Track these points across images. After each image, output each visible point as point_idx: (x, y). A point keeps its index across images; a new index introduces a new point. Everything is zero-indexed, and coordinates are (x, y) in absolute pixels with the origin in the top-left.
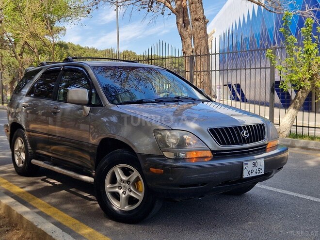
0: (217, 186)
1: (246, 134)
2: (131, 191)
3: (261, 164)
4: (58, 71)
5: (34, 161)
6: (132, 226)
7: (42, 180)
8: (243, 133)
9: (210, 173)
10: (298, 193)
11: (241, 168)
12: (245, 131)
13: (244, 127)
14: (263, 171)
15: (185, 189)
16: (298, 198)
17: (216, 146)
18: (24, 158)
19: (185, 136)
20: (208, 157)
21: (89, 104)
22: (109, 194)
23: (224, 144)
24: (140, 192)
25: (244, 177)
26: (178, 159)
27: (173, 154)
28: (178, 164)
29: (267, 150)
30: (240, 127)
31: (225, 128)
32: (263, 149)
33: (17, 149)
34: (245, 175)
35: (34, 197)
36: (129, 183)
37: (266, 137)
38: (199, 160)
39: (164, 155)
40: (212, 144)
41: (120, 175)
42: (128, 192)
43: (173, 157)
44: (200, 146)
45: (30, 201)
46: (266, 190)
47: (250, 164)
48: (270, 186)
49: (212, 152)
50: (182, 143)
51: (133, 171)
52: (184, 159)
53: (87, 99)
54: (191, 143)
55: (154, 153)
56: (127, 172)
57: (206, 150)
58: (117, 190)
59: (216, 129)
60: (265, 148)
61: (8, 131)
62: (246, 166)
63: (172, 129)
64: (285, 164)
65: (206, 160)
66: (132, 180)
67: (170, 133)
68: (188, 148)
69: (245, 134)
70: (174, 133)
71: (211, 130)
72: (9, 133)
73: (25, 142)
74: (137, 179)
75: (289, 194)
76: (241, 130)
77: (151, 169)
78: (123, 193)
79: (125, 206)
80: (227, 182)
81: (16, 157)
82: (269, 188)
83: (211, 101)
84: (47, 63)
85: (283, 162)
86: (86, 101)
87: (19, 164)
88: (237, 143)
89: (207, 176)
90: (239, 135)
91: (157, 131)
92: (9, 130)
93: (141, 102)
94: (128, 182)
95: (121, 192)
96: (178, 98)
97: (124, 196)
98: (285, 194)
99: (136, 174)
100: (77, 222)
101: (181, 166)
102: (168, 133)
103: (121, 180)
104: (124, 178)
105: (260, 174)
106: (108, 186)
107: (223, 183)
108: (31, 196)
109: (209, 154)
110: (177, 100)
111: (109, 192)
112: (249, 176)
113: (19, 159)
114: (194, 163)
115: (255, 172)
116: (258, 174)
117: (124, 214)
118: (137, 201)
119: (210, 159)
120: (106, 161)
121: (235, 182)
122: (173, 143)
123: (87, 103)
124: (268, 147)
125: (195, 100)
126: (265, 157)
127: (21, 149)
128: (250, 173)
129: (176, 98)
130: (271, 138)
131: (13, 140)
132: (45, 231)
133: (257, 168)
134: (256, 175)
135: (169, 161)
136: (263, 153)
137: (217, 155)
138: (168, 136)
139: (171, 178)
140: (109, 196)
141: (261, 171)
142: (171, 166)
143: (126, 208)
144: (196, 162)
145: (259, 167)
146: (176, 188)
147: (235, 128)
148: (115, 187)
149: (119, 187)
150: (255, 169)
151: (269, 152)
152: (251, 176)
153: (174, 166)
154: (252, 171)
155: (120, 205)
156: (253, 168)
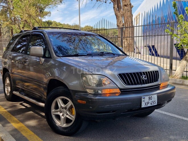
0: (124, 113)
2: (67, 114)
3: (155, 98)
4: (29, 35)
5: (14, 92)
7: (20, 104)
8: (143, 77)
9: (118, 104)
10: (183, 116)
11: (140, 101)
12: (144, 76)
13: (144, 73)
14: (156, 103)
15: (101, 115)
17: (123, 86)
18: (10, 90)
19: (102, 79)
20: (117, 93)
21: (44, 56)
22: (54, 116)
23: (129, 84)
24: (73, 115)
25: (142, 107)
26: (96, 94)
27: (92, 90)
30: (141, 73)
31: (133, 73)
32: (157, 87)
33: (6, 84)
34: (143, 105)
35: (11, 115)
37: (159, 79)
38: (111, 95)
40: (120, 84)
41: (61, 104)
42: (65, 115)
43: (93, 93)
44: (112, 85)
46: (162, 114)
47: (147, 98)
48: (165, 111)
49: (120, 89)
52: (100, 95)
54: (107, 83)
55: (81, 90)
56: (65, 102)
57: (116, 88)
58: (59, 113)
59: (124, 74)
60: (159, 87)
61: (2, 73)
62: (144, 99)
63: (93, 74)
65: (117, 95)
66: (68, 107)
67: (92, 76)
68: (104, 87)
69: (144, 77)
70: (95, 76)
71: (120, 75)
72: (2, 74)
73: (10, 80)
74: (71, 107)
75: (177, 117)
76: (141, 75)
77: (78, 100)
78: (62, 115)
79: (64, 124)
80: (131, 110)
81: (6, 90)
82: (164, 113)
83: (126, 55)
84: (24, 31)
85: (172, 96)
86: (42, 54)
87: (8, 93)
88: (138, 84)
89: (117, 106)
90: (140, 78)
91: (83, 75)
93: (77, 55)
94: (66, 108)
95: (61, 114)
96: (103, 53)
97: (63, 117)
98: (174, 117)
99: (70, 103)
101: (98, 99)
102: (90, 76)
103: (61, 107)
104: (63, 106)
105: (154, 105)
106: (53, 110)
107: (128, 110)
109: (118, 91)
110: (102, 54)
111: (54, 115)
112: (146, 106)
113: (8, 91)
115: (150, 103)
116: (152, 105)
117: (62, 129)
118: (71, 121)
119: (119, 94)
120: (52, 93)
121: (137, 110)
122: (93, 83)
123: (42, 56)
124: (161, 86)
126: (158, 93)
127: (8, 84)
129: (101, 53)
130: (164, 80)
131: (4, 78)
134: (151, 105)
135: (90, 95)
136: (156, 91)
137: (124, 92)
138: (90, 78)
139: (91, 107)
140: (54, 117)
141: (155, 103)
142: (91, 99)
143: (64, 125)
144: (109, 96)
145: (153, 100)
146: (95, 114)
147: (137, 73)
148: (57, 112)
149: (60, 111)
150: (150, 101)
151: (161, 89)
152: (147, 106)
153: (94, 99)
154: (148, 103)
155: (61, 124)
156: (149, 101)
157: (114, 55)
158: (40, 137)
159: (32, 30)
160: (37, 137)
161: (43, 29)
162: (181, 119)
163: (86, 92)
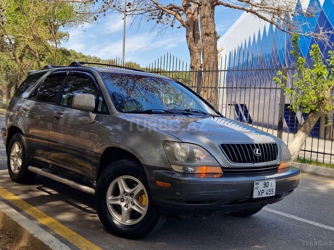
0: (225, 205)
1: (259, 152)
2: (134, 204)
3: (273, 184)
4: (64, 75)
5: (31, 168)
6: (132, 241)
7: (37, 188)
8: (256, 151)
9: (219, 191)
10: (307, 218)
11: (251, 188)
12: (258, 149)
13: (256, 144)
14: (274, 192)
15: (192, 206)
16: (307, 224)
17: (227, 163)
18: (21, 164)
19: (195, 150)
20: (218, 173)
21: (95, 111)
22: (110, 206)
23: (235, 161)
24: (143, 206)
25: (254, 197)
26: (186, 173)
27: (181, 167)
28: (186, 179)
29: (279, 171)
30: (252, 145)
31: (237, 144)
32: (274, 169)
33: (13, 154)
34: (256, 195)
35: (29, 205)
36: (132, 196)
37: (278, 157)
38: (209, 176)
39: (172, 169)
40: (223, 160)
41: (123, 187)
42: (130, 206)
43: (182, 172)
44: (210, 161)
45: (25, 209)
47: (261, 184)
48: (278, 210)
49: (223, 168)
50: (191, 157)
51: (137, 184)
52: (192, 174)
53: (94, 105)
54: (202, 158)
55: (162, 165)
56: (130, 184)
57: (217, 166)
58: (119, 202)
59: (228, 145)
60: (277, 168)
61: (5, 135)
62: (257, 186)
63: (182, 142)
64: (296, 187)
65: (215, 176)
66: (136, 193)
67: (180, 145)
68: (197, 162)
70: (184, 146)
71: (222, 145)
72: (6, 137)
73: (22, 146)
74: (142, 192)
75: (298, 219)
76: (254, 148)
77: (157, 182)
78: (125, 206)
80: (236, 202)
81: (12, 163)
83: (222, 116)
84: (52, 66)
85: (294, 186)
86: (93, 107)
87: (15, 170)
88: (249, 161)
89: (216, 193)
90: (251, 153)
91: (166, 143)
92: (7, 133)
93: (149, 112)
94: (131, 194)
95: (123, 204)
96: (188, 110)
97: (126, 209)
98: (294, 219)
99: (140, 187)
100: (75, 234)
101: (190, 181)
102: (178, 146)
103: (125, 192)
104: (128, 190)
105: (271, 195)
106: (110, 197)
107: (231, 202)
108: (26, 205)
109: (219, 170)
110: (187, 113)
111: (111, 204)
112: (259, 196)
113: (15, 165)
114: (203, 179)
115: (265, 192)
116: (268, 195)
117: (124, 229)
118: (140, 215)
119: (219, 175)
120: (110, 170)
121: (244, 202)
122: (182, 156)
123: (93, 109)
124: (280, 168)
125: (205, 115)
126: (277, 178)
127: (18, 154)
128: (261, 193)
129: (186, 110)
130: (284, 158)
131: (10, 144)
132: (42, 240)
133: (268, 188)
134: (266, 196)
135: (177, 174)
136: (274, 174)
137: (227, 172)
138: (178, 149)
139: (178, 193)
140: (110, 208)
141: (272, 192)
142: (179, 180)
143: (127, 222)
144: (204, 177)
145: (270, 187)
146: (183, 204)
147: (248, 145)
148: (117, 200)
149: (121, 199)
150: (266, 189)
151: (280, 173)
152: (261, 196)
153: (182, 180)
154: (263, 192)
155: (122, 219)
156: (263, 189)
157: (205, 114)
158: (88, 239)
159: (69, 66)
160: (83, 238)
161: (91, 66)
162: (304, 222)
163: (171, 169)
